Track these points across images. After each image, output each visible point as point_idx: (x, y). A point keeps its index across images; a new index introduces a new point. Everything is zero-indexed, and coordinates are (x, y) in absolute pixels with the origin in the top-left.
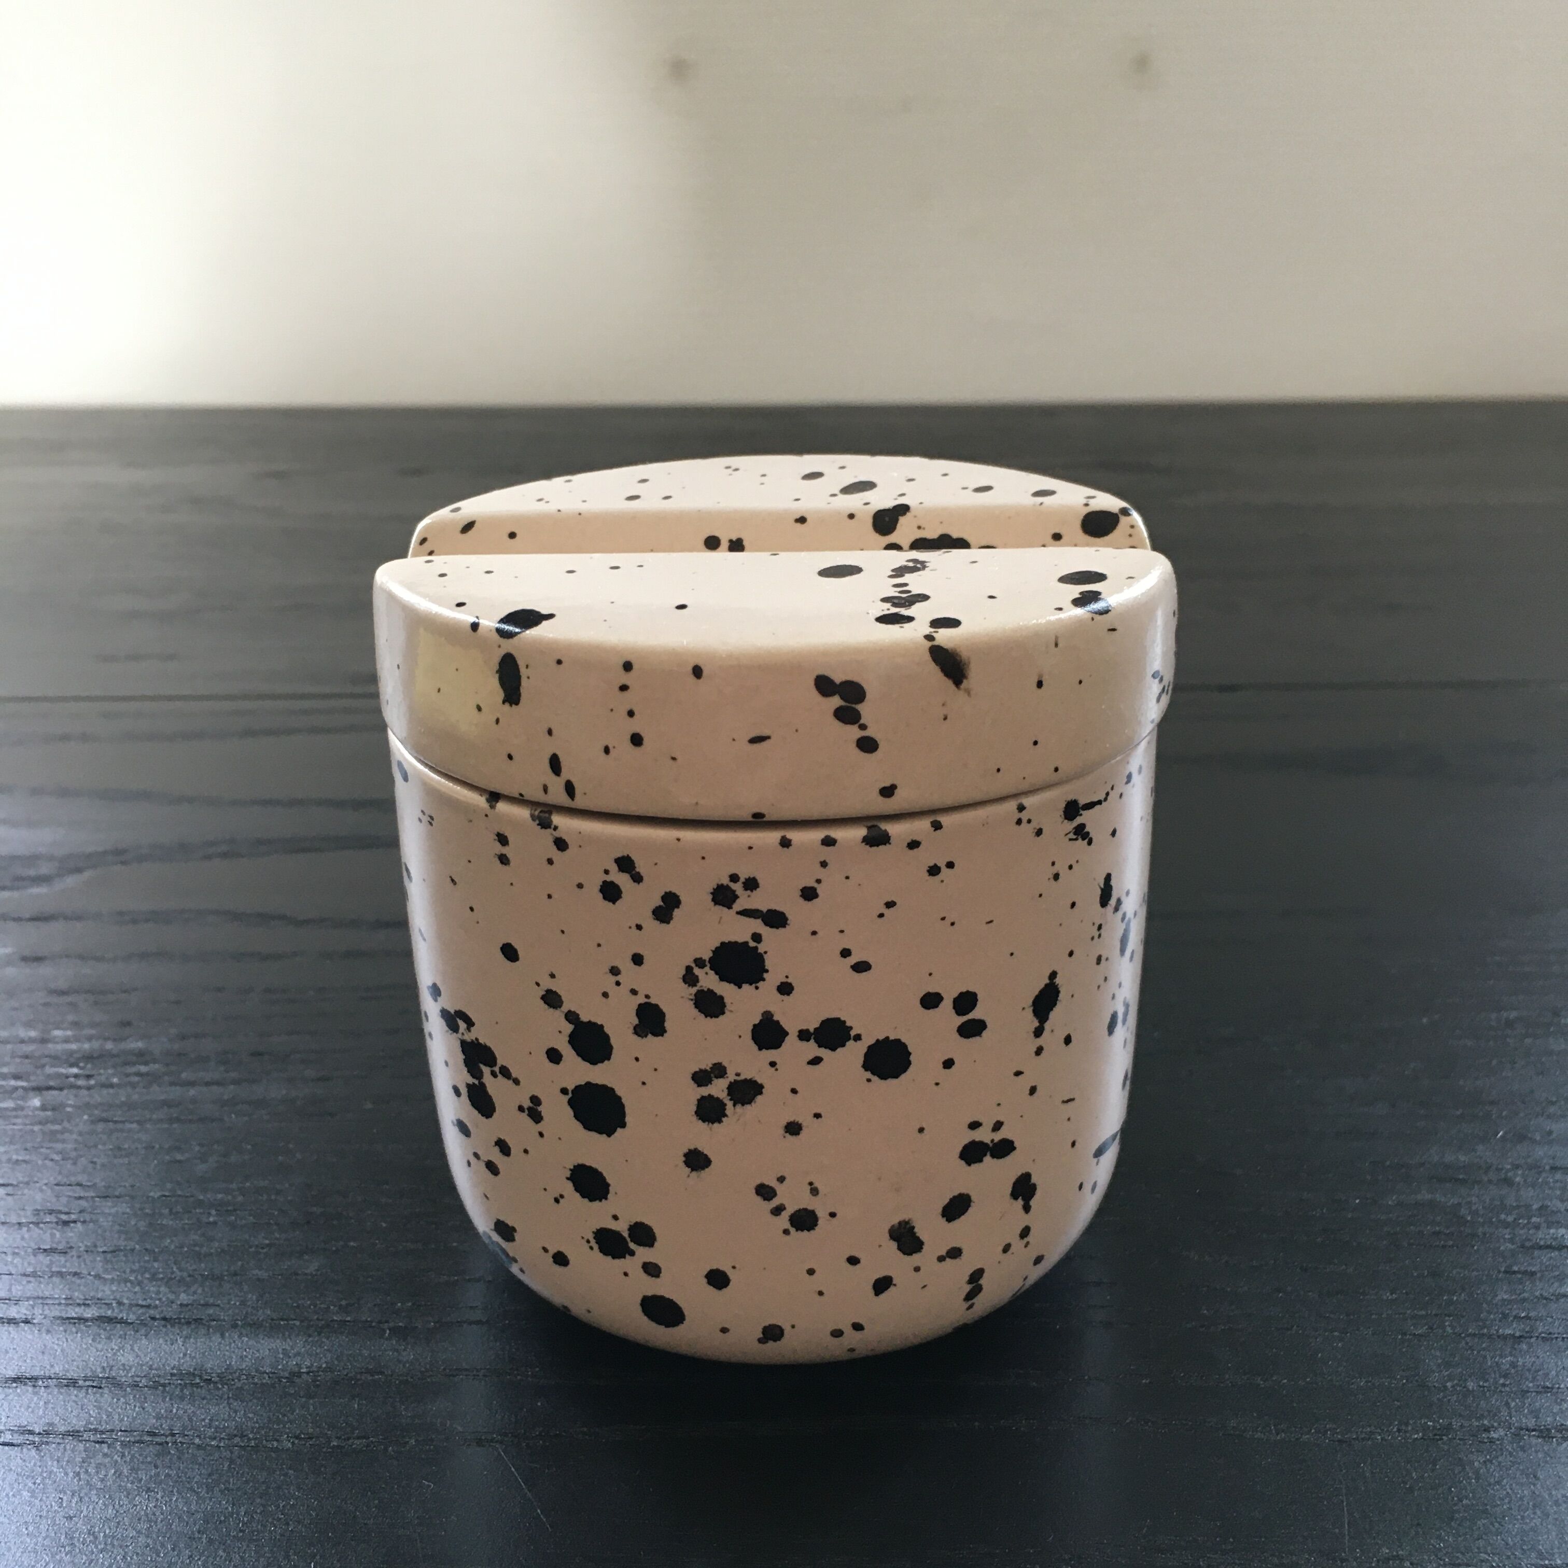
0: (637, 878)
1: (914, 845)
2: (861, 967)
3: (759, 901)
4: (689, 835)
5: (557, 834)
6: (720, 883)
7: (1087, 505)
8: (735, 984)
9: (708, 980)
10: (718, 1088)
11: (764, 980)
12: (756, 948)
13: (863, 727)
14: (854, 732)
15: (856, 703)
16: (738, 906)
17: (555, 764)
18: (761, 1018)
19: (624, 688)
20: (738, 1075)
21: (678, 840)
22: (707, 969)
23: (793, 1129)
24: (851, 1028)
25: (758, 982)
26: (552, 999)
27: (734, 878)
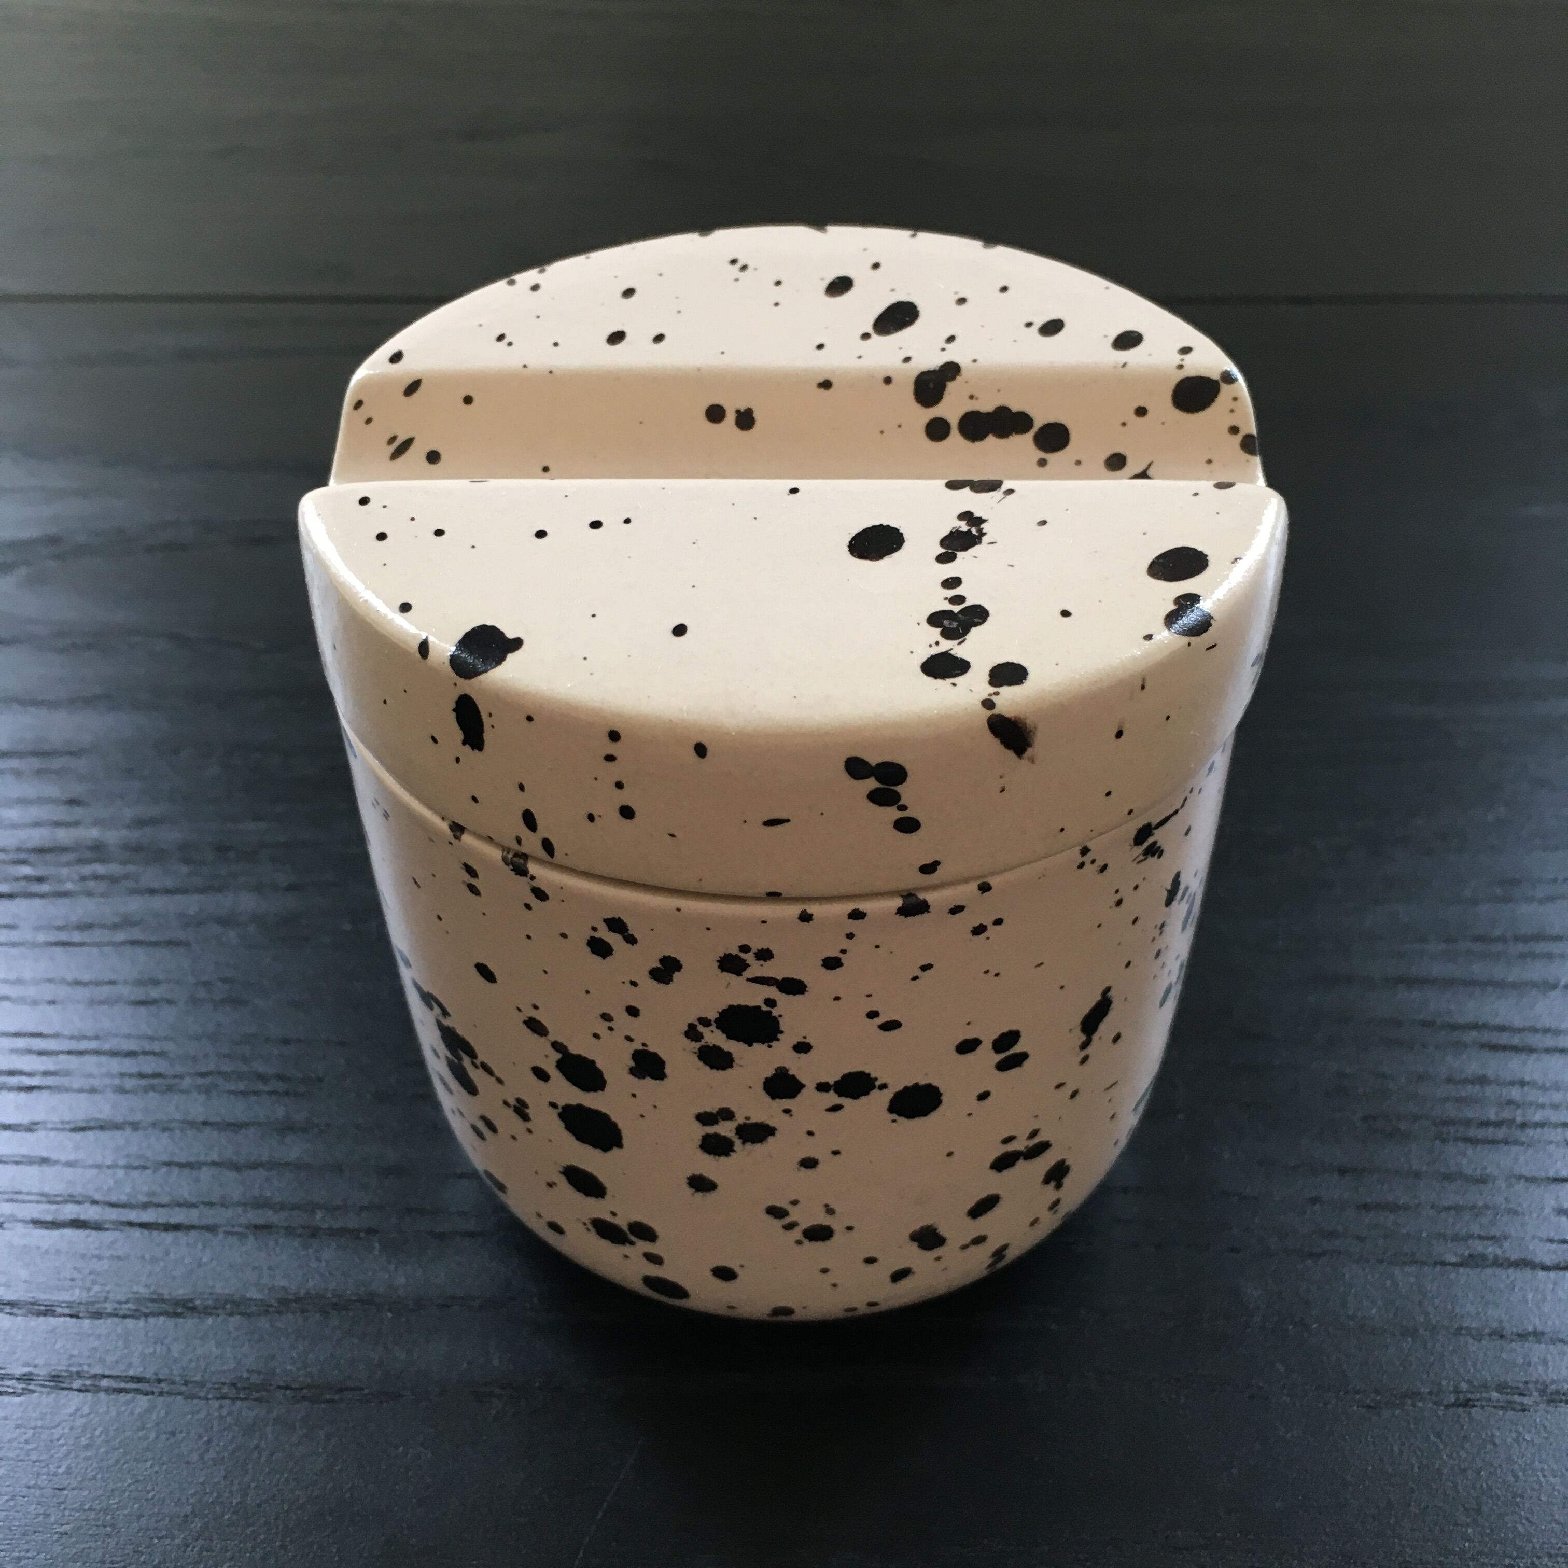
0: (631, 940)
1: (956, 910)
2: (890, 1026)
3: (773, 969)
4: (691, 906)
5: (535, 883)
6: (727, 953)
7: (1180, 367)
8: (745, 1043)
9: (714, 1037)
10: (726, 1129)
11: (778, 1040)
12: (770, 1012)
13: (903, 808)
14: (893, 814)
15: (897, 785)
16: (748, 974)
17: (529, 820)
18: (774, 1072)
19: (610, 758)
20: (748, 1118)
21: (679, 910)
22: (713, 1028)
23: (809, 1163)
24: (876, 1079)
25: (772, 1041)
26: (535, 1026)
27: (745, 949)
